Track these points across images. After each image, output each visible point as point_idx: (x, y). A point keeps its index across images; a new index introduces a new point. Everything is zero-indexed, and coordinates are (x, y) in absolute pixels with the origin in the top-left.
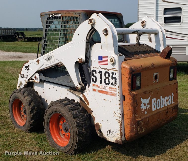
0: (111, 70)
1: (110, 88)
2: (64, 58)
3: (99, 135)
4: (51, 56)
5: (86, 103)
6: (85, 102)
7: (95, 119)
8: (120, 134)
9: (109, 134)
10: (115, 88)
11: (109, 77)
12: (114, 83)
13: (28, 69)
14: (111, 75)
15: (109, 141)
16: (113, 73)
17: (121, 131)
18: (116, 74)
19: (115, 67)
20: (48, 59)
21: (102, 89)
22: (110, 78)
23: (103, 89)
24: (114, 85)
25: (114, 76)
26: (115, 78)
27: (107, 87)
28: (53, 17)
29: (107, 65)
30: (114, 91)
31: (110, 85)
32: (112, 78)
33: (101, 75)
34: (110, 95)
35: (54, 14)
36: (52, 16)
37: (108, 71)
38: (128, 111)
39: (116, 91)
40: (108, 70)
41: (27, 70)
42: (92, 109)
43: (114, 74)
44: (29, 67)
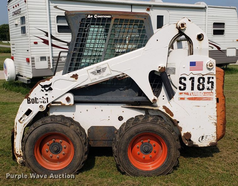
0: (206, 75)
1: (204, 93)
2: (130, 68)
3: (187, 145)
4: (104, 67)
5: (169, 115)
6: (167, 114)
7: (182, 129)
8: (216, 136)
9: (202, 139)
10: (212, 92)
11: (204, 82)
12: (210, 88)
13: (51, 89)
14: (206, 80)
15: (202, 146)
16: (209, 78)
17: (217, 133)
18: (213, 78)
19: (212, 71)
20: (98, 72)
21: (194, 95)
22: (206, 83)
23: (196, 95)
24: (210, 89)
25: (211, 80)
26: (212, 83)
27: (201, 92)
28: (95, 19)
29: (202, 70)
30: (210, 95)
31: (205, 90)
32: (208, 83)
33: (193, 81)
34: (205, 100)
35: (97, 15)
36: (93, 16)
37: (203, 77)
38: (221, 112)
39: (213, 95)
40: (203, 75)
41: (47, 91)
42: (178, 120)
43: (211, 78)
44: (51, 86)
